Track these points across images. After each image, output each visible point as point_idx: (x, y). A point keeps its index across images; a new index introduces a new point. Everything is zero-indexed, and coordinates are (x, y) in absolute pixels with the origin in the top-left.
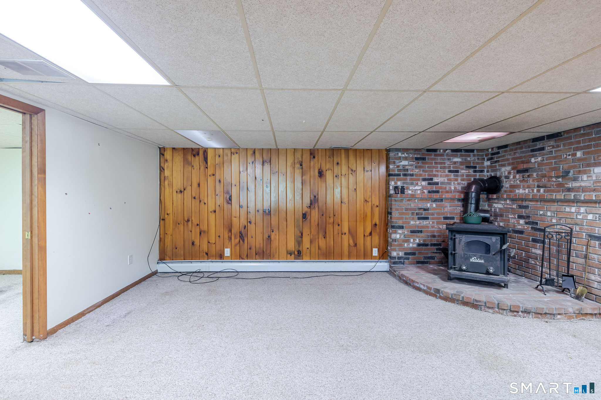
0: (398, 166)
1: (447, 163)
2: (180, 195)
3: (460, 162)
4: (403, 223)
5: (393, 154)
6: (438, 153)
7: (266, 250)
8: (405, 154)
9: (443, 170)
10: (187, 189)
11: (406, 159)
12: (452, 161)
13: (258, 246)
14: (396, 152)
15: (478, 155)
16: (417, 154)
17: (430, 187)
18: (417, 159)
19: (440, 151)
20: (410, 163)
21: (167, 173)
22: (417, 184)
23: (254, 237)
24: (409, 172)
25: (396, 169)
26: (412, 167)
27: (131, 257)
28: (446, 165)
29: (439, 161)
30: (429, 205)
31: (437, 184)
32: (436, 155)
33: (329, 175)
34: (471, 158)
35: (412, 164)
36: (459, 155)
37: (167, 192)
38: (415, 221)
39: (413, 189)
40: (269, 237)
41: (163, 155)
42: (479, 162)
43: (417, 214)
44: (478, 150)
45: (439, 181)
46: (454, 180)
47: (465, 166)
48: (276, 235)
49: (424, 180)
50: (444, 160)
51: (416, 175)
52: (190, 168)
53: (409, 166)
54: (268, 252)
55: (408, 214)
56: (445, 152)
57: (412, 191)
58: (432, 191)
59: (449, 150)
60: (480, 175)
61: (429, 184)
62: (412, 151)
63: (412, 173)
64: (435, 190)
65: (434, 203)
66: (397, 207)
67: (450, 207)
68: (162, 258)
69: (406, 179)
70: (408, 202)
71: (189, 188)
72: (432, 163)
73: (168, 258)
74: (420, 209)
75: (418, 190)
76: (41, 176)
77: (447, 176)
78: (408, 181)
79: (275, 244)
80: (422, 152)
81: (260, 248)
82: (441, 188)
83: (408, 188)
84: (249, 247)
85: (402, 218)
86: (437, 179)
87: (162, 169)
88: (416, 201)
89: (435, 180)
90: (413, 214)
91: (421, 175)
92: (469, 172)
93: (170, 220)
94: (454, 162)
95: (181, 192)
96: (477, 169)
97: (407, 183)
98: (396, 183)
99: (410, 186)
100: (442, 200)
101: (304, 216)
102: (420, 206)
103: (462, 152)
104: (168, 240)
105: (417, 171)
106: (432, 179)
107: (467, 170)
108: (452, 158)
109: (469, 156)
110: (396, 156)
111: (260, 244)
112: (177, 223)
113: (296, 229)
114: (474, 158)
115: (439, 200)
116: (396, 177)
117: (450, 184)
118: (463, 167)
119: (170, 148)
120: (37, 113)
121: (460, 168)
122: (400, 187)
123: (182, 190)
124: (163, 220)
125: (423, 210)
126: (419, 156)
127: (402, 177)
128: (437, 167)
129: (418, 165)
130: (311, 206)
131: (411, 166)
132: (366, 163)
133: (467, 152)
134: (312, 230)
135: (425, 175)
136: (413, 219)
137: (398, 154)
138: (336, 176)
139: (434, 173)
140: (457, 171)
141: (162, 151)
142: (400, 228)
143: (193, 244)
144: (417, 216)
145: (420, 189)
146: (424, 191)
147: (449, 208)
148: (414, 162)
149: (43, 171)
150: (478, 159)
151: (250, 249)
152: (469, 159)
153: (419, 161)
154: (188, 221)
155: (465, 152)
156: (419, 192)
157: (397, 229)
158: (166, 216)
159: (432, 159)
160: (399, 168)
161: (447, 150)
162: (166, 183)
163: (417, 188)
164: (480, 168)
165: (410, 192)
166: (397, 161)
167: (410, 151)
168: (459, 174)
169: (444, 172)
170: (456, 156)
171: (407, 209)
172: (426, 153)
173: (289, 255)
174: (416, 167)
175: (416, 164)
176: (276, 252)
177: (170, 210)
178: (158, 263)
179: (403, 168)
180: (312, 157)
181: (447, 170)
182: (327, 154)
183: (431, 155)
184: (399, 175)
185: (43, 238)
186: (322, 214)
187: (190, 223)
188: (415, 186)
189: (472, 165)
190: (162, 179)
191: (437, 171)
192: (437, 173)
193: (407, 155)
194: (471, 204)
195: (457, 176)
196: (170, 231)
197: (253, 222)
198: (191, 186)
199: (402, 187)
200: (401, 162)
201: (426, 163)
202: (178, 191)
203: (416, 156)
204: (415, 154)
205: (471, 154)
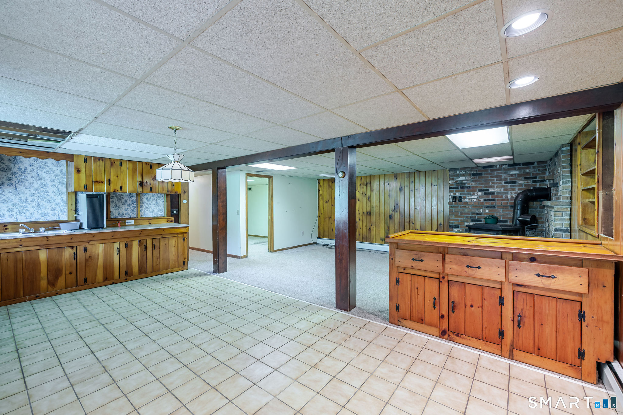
0: (456, 182)
1: (504, 176)
2: (326, 204)
3: (518, 174)
4: (459, 223)
5: (452, 173)
6: (495, 168)
7: (368, 237)
8: (463, 172)
9: (499, 182)
10: (329, 201)
11: (463, 175)
12: (509, 174)
13: (364, 234)
14: (455, 171)
15: (538, 167)
16: (474, 171)
17: (486, 197)
18: (473, 175)
19: (496, 167)
20: (467, 178)
21: (321, 192)
22: (474, 194)
23: (362, 228)
24: (466, 185)
25: (455, 184)
26: (469, 181)
27: (303, 232)
28: (503, 178)
29: (496, 175)
30: (481, 211)
31: (493, 193)
32: (491, 170)
33: (406, 190)
34: (530, 171)
35: (469, 179)
36: (517, 168)
37: (321, 202)
38: (469, 223)
39: (470, 198)
40: (370, 228)
41: (319, 183)
42: (539, 173)
43: (470, 217)
44: (538, 163)
45: (495, 191)
46: (511, 189)
47: (523, 178)
48: (373, 228)
49: (480, 191)
50: (500, 174)
51: (473, 187)
52: (331, 189)
53: (466, 180)
54: (369, 238)
55: (463, 217)
56: (502, 166)
57: (469, 200)
58: (488, 199)
59: (506, 165)
60: (540, 185)
61: (485, 194)
62: (469, 169)
63: (468, 186)
64: (491, 198)
65: (487, 209)
66: (454, 212)
67: (503, 212)
68: (319, 237)
69: (464, 191)
70: (463, 208)
71: (330, 200)
72: (488, 177)
73: (321, 237)
74: (473, 213)
75: (474, 199)
76: (272, 198)
77: (503, 186)
78: (466, 192)
79: (373, 233)
80: (479, 169)
81: (365, 235)
82: (497, 197)
83: (465, 198)
84: (359, 234)
85: (458, 220)
86: (493, 189)
87: (319, 191)
88: (470, 207)
89: (491, 190)
90: (467, 217)
91: (477, 187)
92: (527, 182)
93: (322, 217)
94: (511, 175)
95: (327, 202)
96: (538, 179)
97: (464, 194)
98: (454, 194)
99: (467, 196)
100: (494, 207)
101: (391, 217)
102: (473, 211)
103: (520, 165)
104: (321, 228)
105: (473, 184)
106: (488, 190)
107: (525, 181)
108: (509, 171)
109: (528, 168)
110: (455, 174)
111: (365, 233)
112: (325, 219)
113: (386, 225)
114: (533, 170)
115: (491, 206)
116: (455, 190)
117: (507, 193)
118: (520, 178)
119: (322, 179)
120: (271, 178)
121: (517, 179)
122: (458, 197)
123: (328, 201)
124: (320, 217)
125: (476, 214)
126: (475, 172)
127: (460, 189)
128: (494, 180)
129: (474, 179)
130: (395, 210)
131: (467, 180)
132: (433, 181)
133: (525, 165)
134: (395, 226)
135: (481, 187)
136: (467, 221)
137: (456, 172)
138: (411, 191)
139: (490, 185)
140: (515, 182)
141: (319, 181)
142: (456, 227)
143: (332, 230)
144: (471, 219)
145: (476, 197)
146: (480, 199)
147: (501, 213)
148: (470, 177)
149: (272, 196)
150: (539, 170)
151: (360, 235)
152: (528, 171)
153: (475, 176)
154: (330, 218)
155: (524, 166)
156: (475, 200)
157: (454, 228)
158: (321, 215)
159: (488, 174)
160: (457, 183)
161: (503, 165)
162: (321, 197)
163: (473, 197)
164: (540, 178)
165: (467, 200)
166: (455, 178)
167: (467, 169)
168: (517, 184)
169: (500, 184)
170: (514, 170)
171: (461, 214)
172: (483, 169)
173: (381, 241)
174: (473, 181)
175: (472, 178)
176: (374, 238)
177: (322, 212)
178: (317, 239)
179: (461, 182)
180: (395, 178)
181: (504, 182)
182: (405, 176)
183: (487, 171)
184: (458, 188)
185: (273, 219)
186: (402, 215)
187: (331, 218)
188: (472, 196)
189: (531, 176)
190: (319, 196)
191: (493, 183)
192: (493, 185)
193: (464, 173)
194: (518, 209)
195: (514, 186)
196: (322, 223)
197: (361, 219)
198: (331, 199)
199: (460, 197)
200: (459, 178)
201: (483, 177)
202: (326, 202)
203: (472, 173)
204: (471, 171)
205: (531, 166)
